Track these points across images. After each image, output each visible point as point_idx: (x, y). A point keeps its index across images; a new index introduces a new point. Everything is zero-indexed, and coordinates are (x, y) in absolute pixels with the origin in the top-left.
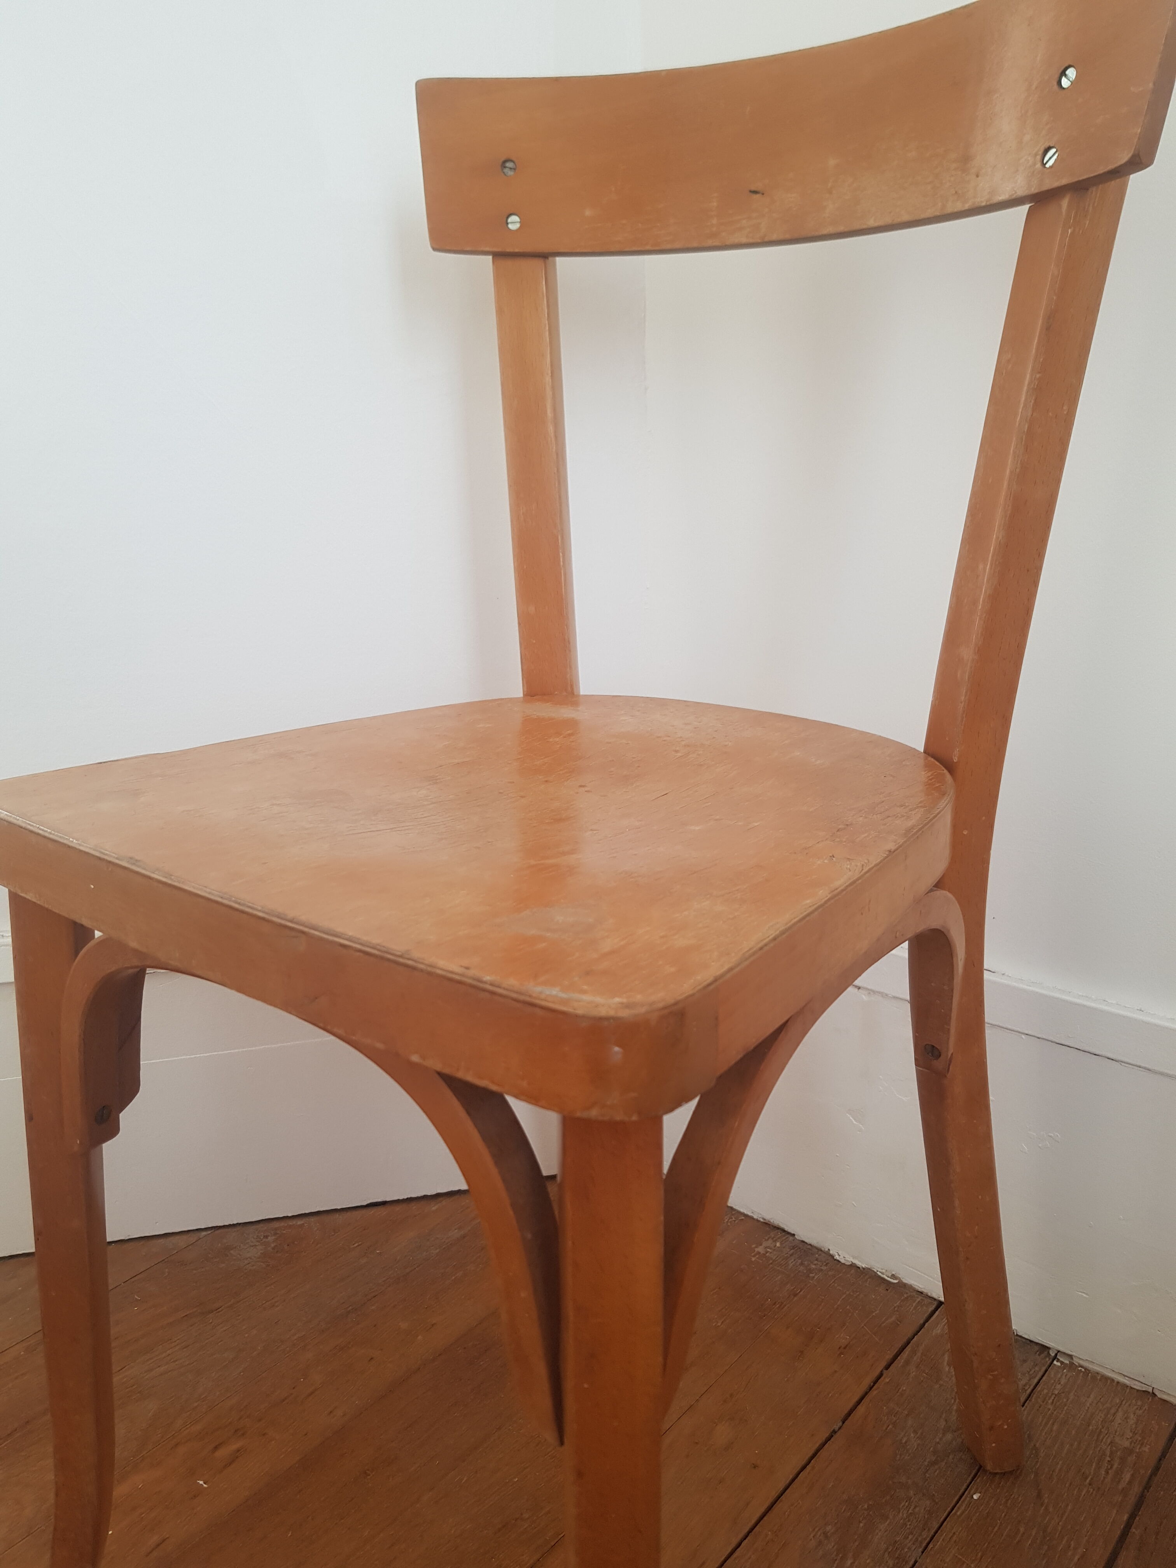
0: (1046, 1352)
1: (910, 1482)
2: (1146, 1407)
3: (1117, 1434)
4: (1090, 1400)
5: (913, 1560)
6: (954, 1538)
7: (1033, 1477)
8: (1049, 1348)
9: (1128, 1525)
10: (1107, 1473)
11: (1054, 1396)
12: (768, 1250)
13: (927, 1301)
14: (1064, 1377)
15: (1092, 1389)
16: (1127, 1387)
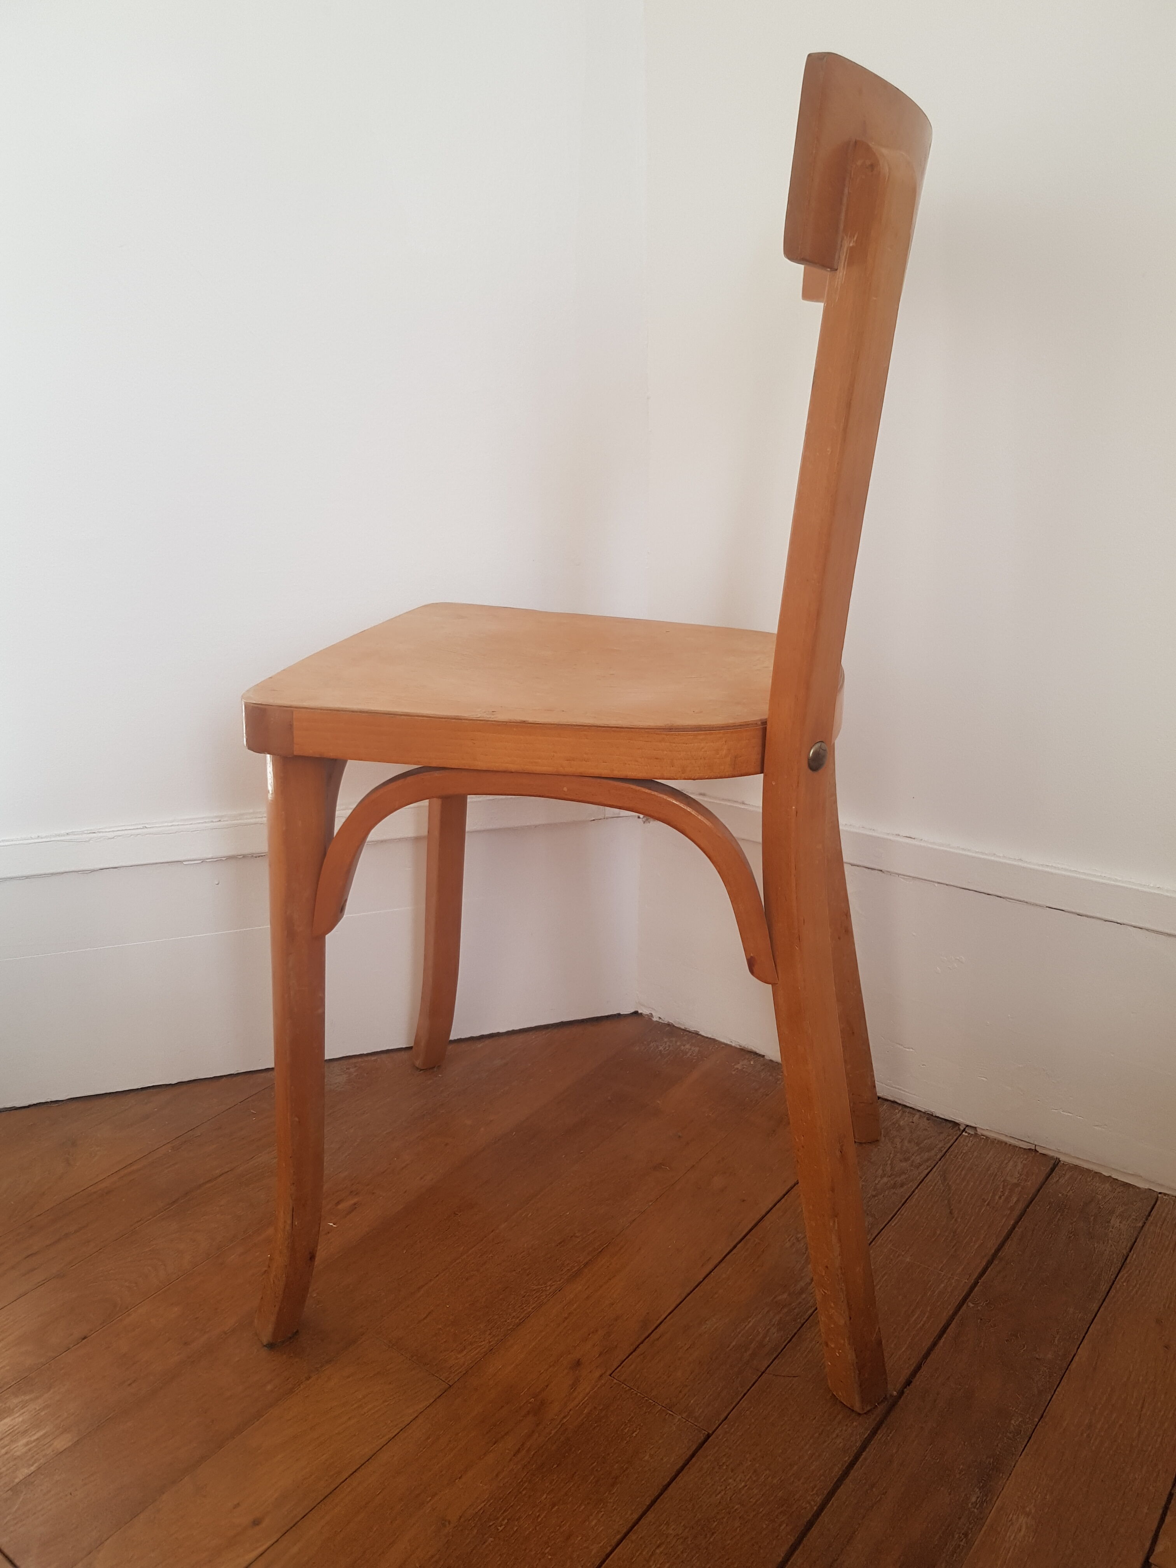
0: (957, 1128)
2: (1031, 1158)
3: (1008, 1175)
4: (989, 1156)
6: (890, 1238)
7: (946, 1202)
8: (958, 1124)
9: (1014, 1227)
10: (1000, 1197)
11: (962, 1154)
12: (744, 1066)
14: (970, 1142)
15: (991, 1149)
16: (1017, 1147)
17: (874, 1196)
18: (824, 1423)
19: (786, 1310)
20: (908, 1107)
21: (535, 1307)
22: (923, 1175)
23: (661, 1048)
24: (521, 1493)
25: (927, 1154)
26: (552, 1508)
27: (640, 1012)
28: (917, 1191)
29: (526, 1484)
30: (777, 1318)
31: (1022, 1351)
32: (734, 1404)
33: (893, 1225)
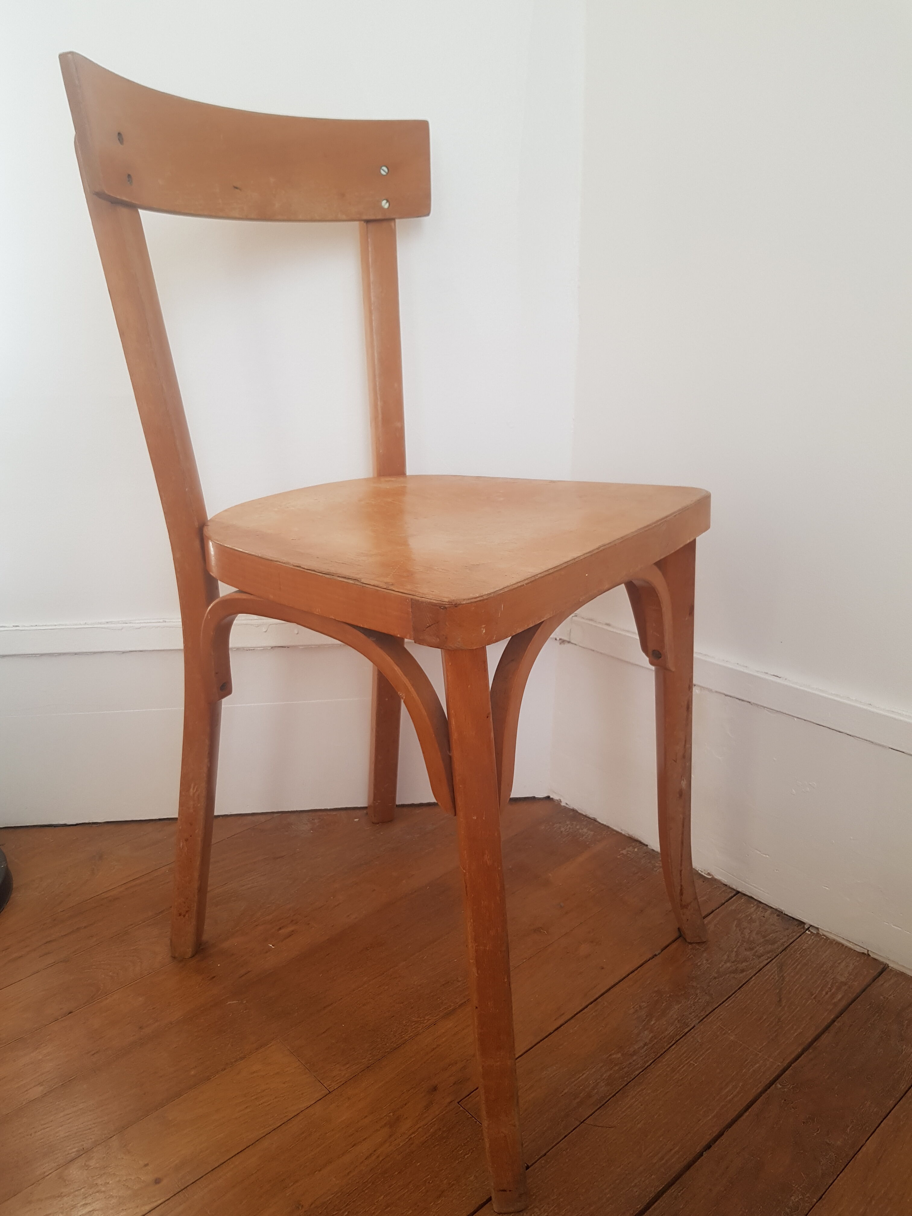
0: (802, 926)
1: (698, 986)
2: (862, 961)
3: (839, 974)
4: (825, 954)
5: (693, 1025)
6: (721, 1017)
7: (778, 991)
8: (803, 923)
9: (833, 1021)
10: (827, 993)
11: (802, 950)
12: (629, 852)
13: (730, 890)
14: (811, 940)
15: (828, 948)
16: (852, 949)
17: (715, 978)
18: (627, 1172)
19: (617, 1068)
20: (763, 903)
21: (411, 1036)
22: (762, 965)
23: (563, 829)
24: (364, 1191)
25: (770, 946)
26: (386, 1208)
27: (551, 797)
28: (753, 978)
29: (370, 1185)
30: (608, 1073)
31: (815, 1134)
32: (554, 1144)
33: (726, 1005)
